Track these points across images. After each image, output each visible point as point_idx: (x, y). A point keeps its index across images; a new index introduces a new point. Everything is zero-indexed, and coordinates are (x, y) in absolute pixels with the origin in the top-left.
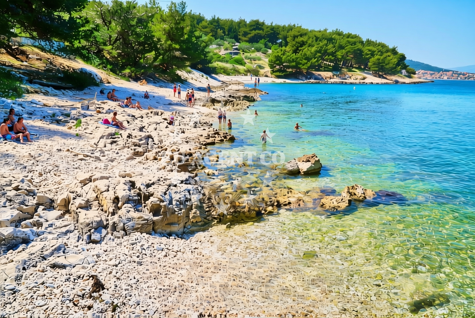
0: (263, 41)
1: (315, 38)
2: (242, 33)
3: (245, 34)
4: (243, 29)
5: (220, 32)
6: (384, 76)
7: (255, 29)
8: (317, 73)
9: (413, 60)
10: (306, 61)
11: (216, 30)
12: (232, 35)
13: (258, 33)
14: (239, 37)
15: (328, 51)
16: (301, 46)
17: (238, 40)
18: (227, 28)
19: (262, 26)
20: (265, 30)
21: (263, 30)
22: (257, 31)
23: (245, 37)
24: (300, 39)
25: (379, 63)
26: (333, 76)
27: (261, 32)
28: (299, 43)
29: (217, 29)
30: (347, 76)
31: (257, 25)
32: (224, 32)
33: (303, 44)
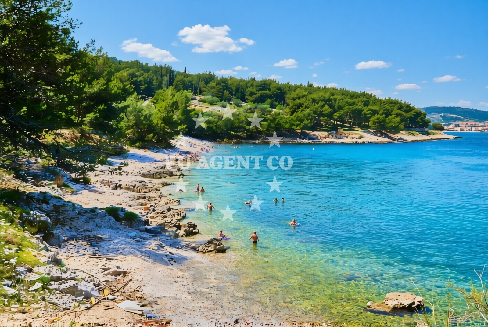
0: (269, 101)
1: (311, 100)
2: (249, 92)
3: (252, 94)
4: (250, 89)
5: (226, 92)
6: (389, 134)
7: (262, 90)
8: (312, 133)
9: (479, 110)
10: (299, 122)
11: (222, 91)
12: (240, 95)
13: (264, 93)
14: (246, 97)
15: (323, 112)
16: (299, 108)
17: (244, 100)
18: (234, 88)
19: (269, 86)
20: (272, 90)
21: (269, 90)
22: (263, 91)
23: (251, 97)
24: (298, 101)
25: (379, 123)
26: (329, 135)
27: (267, 92)
28: (296, 105)
29: (224, 90)
30: (343, 135)
31: (264, 85)
32: (231, 93)
33: (300, 106)
